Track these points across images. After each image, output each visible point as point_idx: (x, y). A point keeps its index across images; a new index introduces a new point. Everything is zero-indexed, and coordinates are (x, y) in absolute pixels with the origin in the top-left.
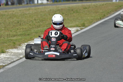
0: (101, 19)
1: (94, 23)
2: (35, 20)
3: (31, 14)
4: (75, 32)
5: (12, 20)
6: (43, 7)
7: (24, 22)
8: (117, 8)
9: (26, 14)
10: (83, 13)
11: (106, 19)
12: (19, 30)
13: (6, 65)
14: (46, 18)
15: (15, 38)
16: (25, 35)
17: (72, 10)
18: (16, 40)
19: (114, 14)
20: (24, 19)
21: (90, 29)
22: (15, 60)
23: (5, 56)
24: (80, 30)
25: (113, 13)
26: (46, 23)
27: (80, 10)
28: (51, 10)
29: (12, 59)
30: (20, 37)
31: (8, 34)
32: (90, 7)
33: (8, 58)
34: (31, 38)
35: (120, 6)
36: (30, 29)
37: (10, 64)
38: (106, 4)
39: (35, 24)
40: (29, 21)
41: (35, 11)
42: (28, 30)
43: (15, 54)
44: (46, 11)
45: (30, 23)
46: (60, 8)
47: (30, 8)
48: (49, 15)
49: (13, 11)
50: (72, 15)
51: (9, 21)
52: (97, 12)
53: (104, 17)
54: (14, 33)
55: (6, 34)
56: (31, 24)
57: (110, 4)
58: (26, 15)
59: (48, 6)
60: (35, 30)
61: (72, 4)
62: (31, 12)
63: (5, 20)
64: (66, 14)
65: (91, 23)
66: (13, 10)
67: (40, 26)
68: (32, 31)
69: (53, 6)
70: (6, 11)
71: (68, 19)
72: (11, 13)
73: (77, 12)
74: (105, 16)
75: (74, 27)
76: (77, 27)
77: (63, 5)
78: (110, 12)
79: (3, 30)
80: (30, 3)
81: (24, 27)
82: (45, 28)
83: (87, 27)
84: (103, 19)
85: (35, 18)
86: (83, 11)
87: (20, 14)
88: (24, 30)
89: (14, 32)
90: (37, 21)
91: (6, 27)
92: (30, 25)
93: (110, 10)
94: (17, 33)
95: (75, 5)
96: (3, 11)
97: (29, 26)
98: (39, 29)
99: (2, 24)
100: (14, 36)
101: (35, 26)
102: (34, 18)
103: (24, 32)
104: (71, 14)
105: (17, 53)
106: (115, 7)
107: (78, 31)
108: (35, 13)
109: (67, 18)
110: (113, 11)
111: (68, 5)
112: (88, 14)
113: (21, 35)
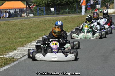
5: (15, 28)
7: (24, 29)
9: (24, 23)
10: (64, 23)
13: (19, 59)
14: (39, 26)
15: (20, 40)
16: (27, 38)
18: (22, 41)
20: (23, 27)
22: (25, 55)
23: (17, 52)
26: (40, 30)
29: (22, 54)
30: (24, 39)
31: (15, 37)
32: (68, 19)
33: (20, 53)
37: (22, 57)
38: (79, 17)
39: (32, 30)
40: (27, 28)
41: (30, 21)
42: (28, 34)
43: (24, 51)
46: (47, 20)
48: (41, 24)
49: (14, 22)
51: (13, 28)
52: (74, 22)
55: (13, 37)
57: (82, 16)
62: (27, 22)
63: (10, 28)
65: (72, 29)
66: (13, 20)
67: (36, 32)
68: (32, 35)
69: (41, 18)
70: (8, 22)
79: (10, 34)
81: (25, 32)
83: (70, 32)
85: (31, 26)
86: (64, 21)
87: (19, 23)
88: (25, 34)
89: (19, 35)
91: (11, 32)
92: (29, 31)
93: (83, 21)
96: (6, 21)
97: (29, 32)
99: (9, 30)
100: (20, 38)
103: (26, 36)
105: (25, 50)
112: (68, 23)
113: (24, 38)
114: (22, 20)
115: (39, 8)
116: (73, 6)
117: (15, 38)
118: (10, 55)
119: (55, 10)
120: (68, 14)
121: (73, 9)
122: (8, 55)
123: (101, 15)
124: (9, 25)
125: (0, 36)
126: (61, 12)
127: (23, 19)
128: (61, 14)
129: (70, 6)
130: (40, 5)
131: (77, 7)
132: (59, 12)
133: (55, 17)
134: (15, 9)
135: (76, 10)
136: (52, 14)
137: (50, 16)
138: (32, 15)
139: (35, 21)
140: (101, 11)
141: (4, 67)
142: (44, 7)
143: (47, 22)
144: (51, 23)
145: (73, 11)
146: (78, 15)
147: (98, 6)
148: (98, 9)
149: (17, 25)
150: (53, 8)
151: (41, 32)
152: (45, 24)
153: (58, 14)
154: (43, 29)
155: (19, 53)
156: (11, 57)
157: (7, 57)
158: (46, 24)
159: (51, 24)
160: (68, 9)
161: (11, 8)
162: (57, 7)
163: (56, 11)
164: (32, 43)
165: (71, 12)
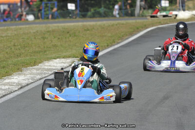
0: (108, 46)
2: (14, 45)
3: (9, 36)
6: (27, 26)
8: (132, 30)
10: (83, 37)
11: (116, 46)
14: (30, 43)
17: (68, 33)
19: (127, 39)
25: (127, 37)
26: (30, 51)
27: (79, 32)
28: (37, 32)
32: (93, 28)
34: (6, 72)
35: (138, 28)
36: (7, 58)
38: (117, 25)
39: (13, 52)
41: (15, 32)
44: (30, 32)
45: (7, 50)
46: (50, 29)
47: (8, 27)
48: (35, 38)
50: (68, 40)
52: (103, 36)
53: (113, 44)
56: (9, 52)
57: (123, 24)
58: (2, 38)
59: (35, 26)
60: (14, 61)
62: (9, 33)
64: (59, 38)
67: (21, 55)
68: (10, 62)
69: (41, 25)
71: (61, 45)
73: (75, 36)
74: (114, 42)
75: (69, 57)
76: (73, 58)
78: (123, 36)
82: (28, 58)
84: (111, 46)
85: (15, 43)
86: (84, 34)
90: (17, 48)
92: (7, 53)
93: (122, 34)
95: (72, 24)
97: (6, 55)
98: (19, 59)
101: (14, 54)
102: (12, 43)
104: (66, 38)
106: (131, 28)
108: (16, 35)
109: (59, 44)
110: (127, 35)
111: (63, 25)
115: (46, 4)
123: (162, 22)
132: (83, 13)
139: (26, 32)
140: (164, 13)
142: (56, 2)
143: (50, 35)
144: (55, 37)
147: (165, 3)
151: (31, 56)
152: (44, 38)
153: (84, 16)
158: (46, 40)
159: (56, 39)
162: (83, 2)
164: (5, 79)
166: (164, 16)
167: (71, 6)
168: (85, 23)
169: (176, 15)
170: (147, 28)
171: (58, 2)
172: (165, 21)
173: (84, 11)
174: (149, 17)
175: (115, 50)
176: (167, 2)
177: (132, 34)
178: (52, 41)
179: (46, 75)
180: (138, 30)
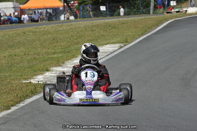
0: (143, 34)
1: (137, 39)
2: (72, 36)
4: (119, 49)
5: (46, 37)
7: (61, 39)
8: (157, 22)
10: (122, 28)
12: (57, 48)
14: (83, 34)
15: (55, 56)
16: (65, 53)
17: (110, 26)
18: (57, 58)
19: (155, 29)
20: (59, 36)
21: (134, 45)
23: (50, 75)
24: (123, 47)
27: (118, 25)
28: (85, 26)
30: (61, 55)
31: (46, 51)
32: (127, 22)
35: (161, 21)
36: (69, 46)
39: (73, 41)
40: (65, 37)
41: (69, 27)
42: (67, 47)
44: (80, 27)
45: (68, 40)
46: (95, 24)
48: (86, 31)
49: (45, 28)
50: (111, 31)
51: (43, 38)
52: (137, 27)
54: (53, 51)
55: (44, 51)
57: (149, 18)
58: (61, 32)
60: (75, 47)
61: (102, 19)
62: (64, 28)
63: (39, 37)
64: (104, 30)
65: (134, 39)
66: (44, 26)
68: (72, 48)
69: (86, 22)
70: (36, 28)
71: (108, 35)
72: (42, 29)
73: (116, 28)
74: (147, 31)
75: (116, 43)
76: (120, 43)
77: (95, 21)
78: (152, 27)
79: (39, 47)
80: (57, 20)
81: (62, 44)
83: (131, 43)
84: (145, 34)
87: (53, 30)
88: (62, 47)
89: (53, 49)
90: (75, 38)
92: (68, 42)
94: (55, 50)
96: (33, 27)
99: (37, 41)
100: (54, 53)
101: (74, 43)
102: (70, 35)
103: (63, 50)
104: (109, 30)
106: (156, 21)
107: (121, 47)
108: (70, 29)
109: (106, 34)
110: (154, 26)
112: (127, 29)
113: (61, 52)
114: (57, 25)
115: (83, 7)
116: (135, 4)
117: (47, 53)
118: (40, 79)
119: (108, 10)
120: (128, 15)
121: (134, 8)
122: (37, 80)
123: (178, 16)
124: (37, 34)
125: (25, 50)
126: (116, 13)
127: (58, 23)
128: (117, 16)
129: (131, 4)
130: (85, 2)
131: (140, 4)
132: (112, 13)
133: (107, 20)
134: (47, 9)
135: (139, 9)
136: (103, 16)
137: (100, 20)
138: (72, 18)
139: (77, 26)
140: (177, 10)
141: (30, 97)
142: (90, 6)
143: (96, 28)
144: (101, 30)
145: (135, 10)
146: (143, 17)
147: (173, 3)
148: (173, 7)
149: (50, 33)
150: (105, 7)
152: (93, 30)
153: (112, 15)
154: (90, 38)
155: (53, 76)
156: (42, 83)
157: (36, 82)
160: (128, 8)
161: (40, 7)
162: (111, 5)
163: (109, 12)
164: (74, 60)
165: (131, 13)
166: (177, 12)
167: (103, 8)
168: (119, 19)
169: (186, 11)
170: (168, 20)
171: (92, 6)
172: (180, 15)
173: (112, 12)
174: (165, 13)
175: (148, 37)
176: (175, 2)
177: (158, 25)
178: (100, 32)
179: (104, 56)
180: (161, 22)
